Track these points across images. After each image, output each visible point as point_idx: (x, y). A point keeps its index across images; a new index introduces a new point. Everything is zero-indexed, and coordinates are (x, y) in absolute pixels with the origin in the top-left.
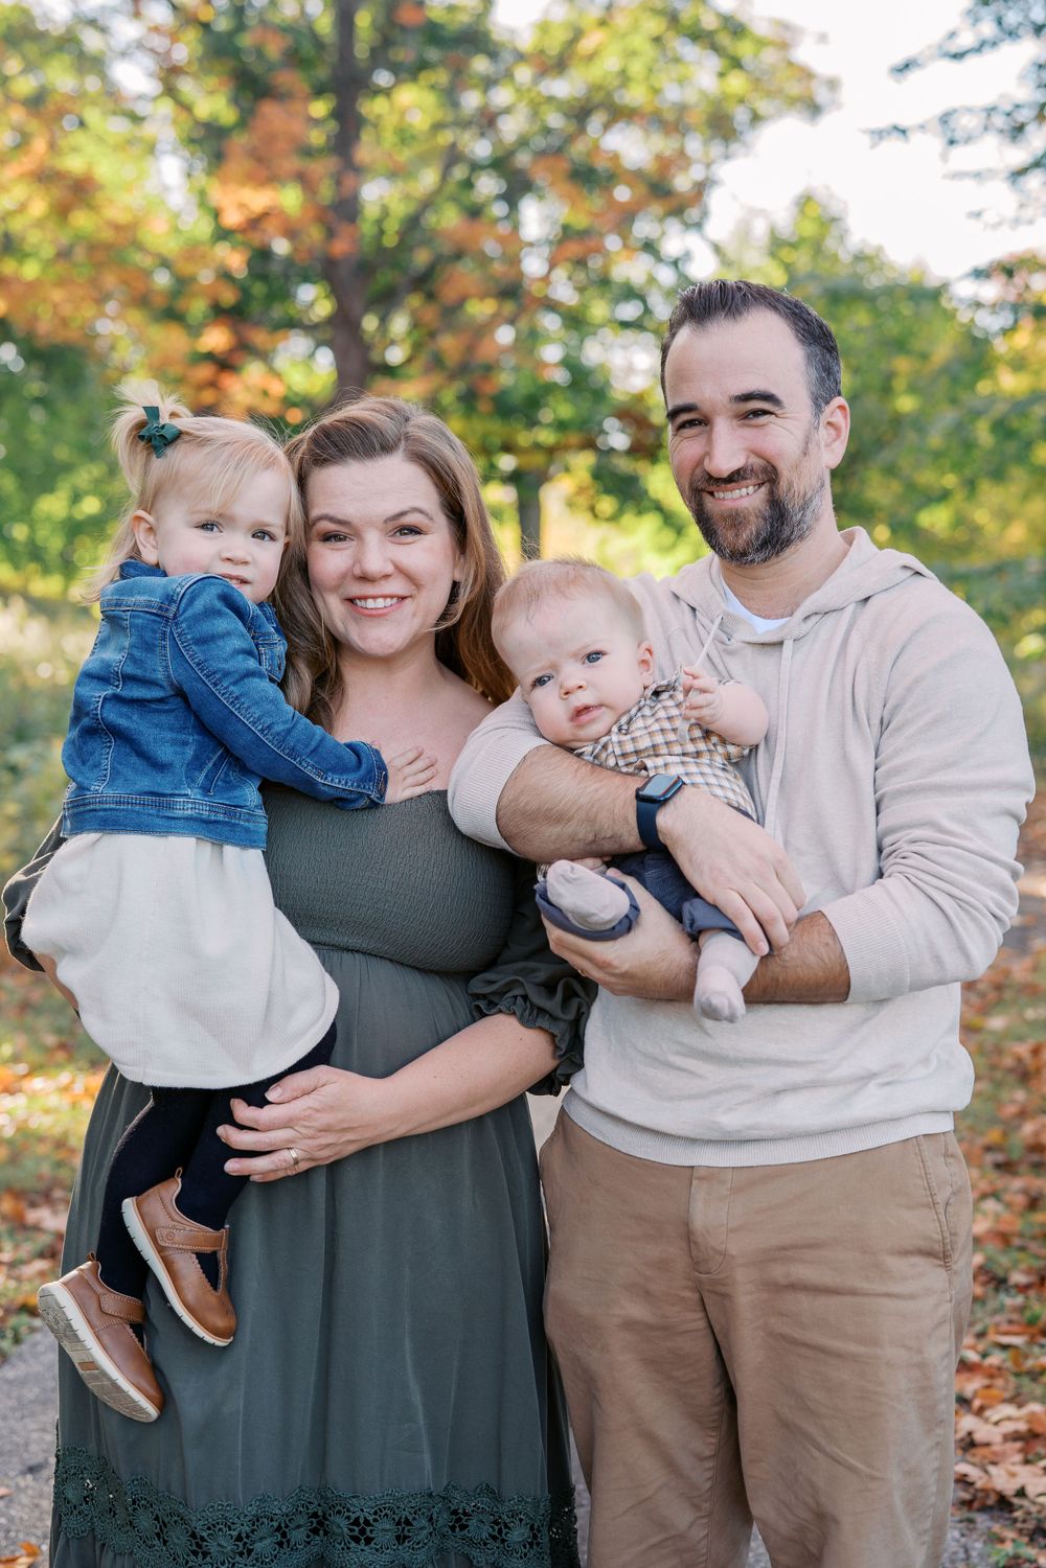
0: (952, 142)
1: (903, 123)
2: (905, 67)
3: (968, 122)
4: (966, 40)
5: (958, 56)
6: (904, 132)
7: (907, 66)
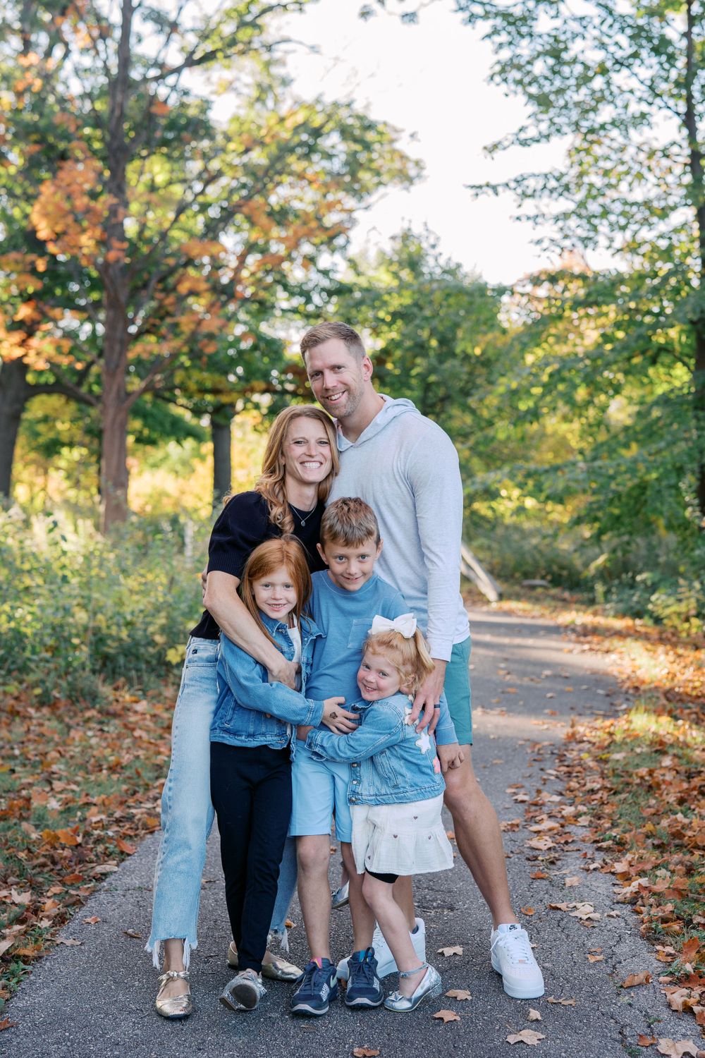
0: (525, 195)
1: (493, 182)
2: (493, 148)
3: (532, 184)
4: (532, 132)
5: (524, 143)
6: (494, 188)
7: (495, 146)
